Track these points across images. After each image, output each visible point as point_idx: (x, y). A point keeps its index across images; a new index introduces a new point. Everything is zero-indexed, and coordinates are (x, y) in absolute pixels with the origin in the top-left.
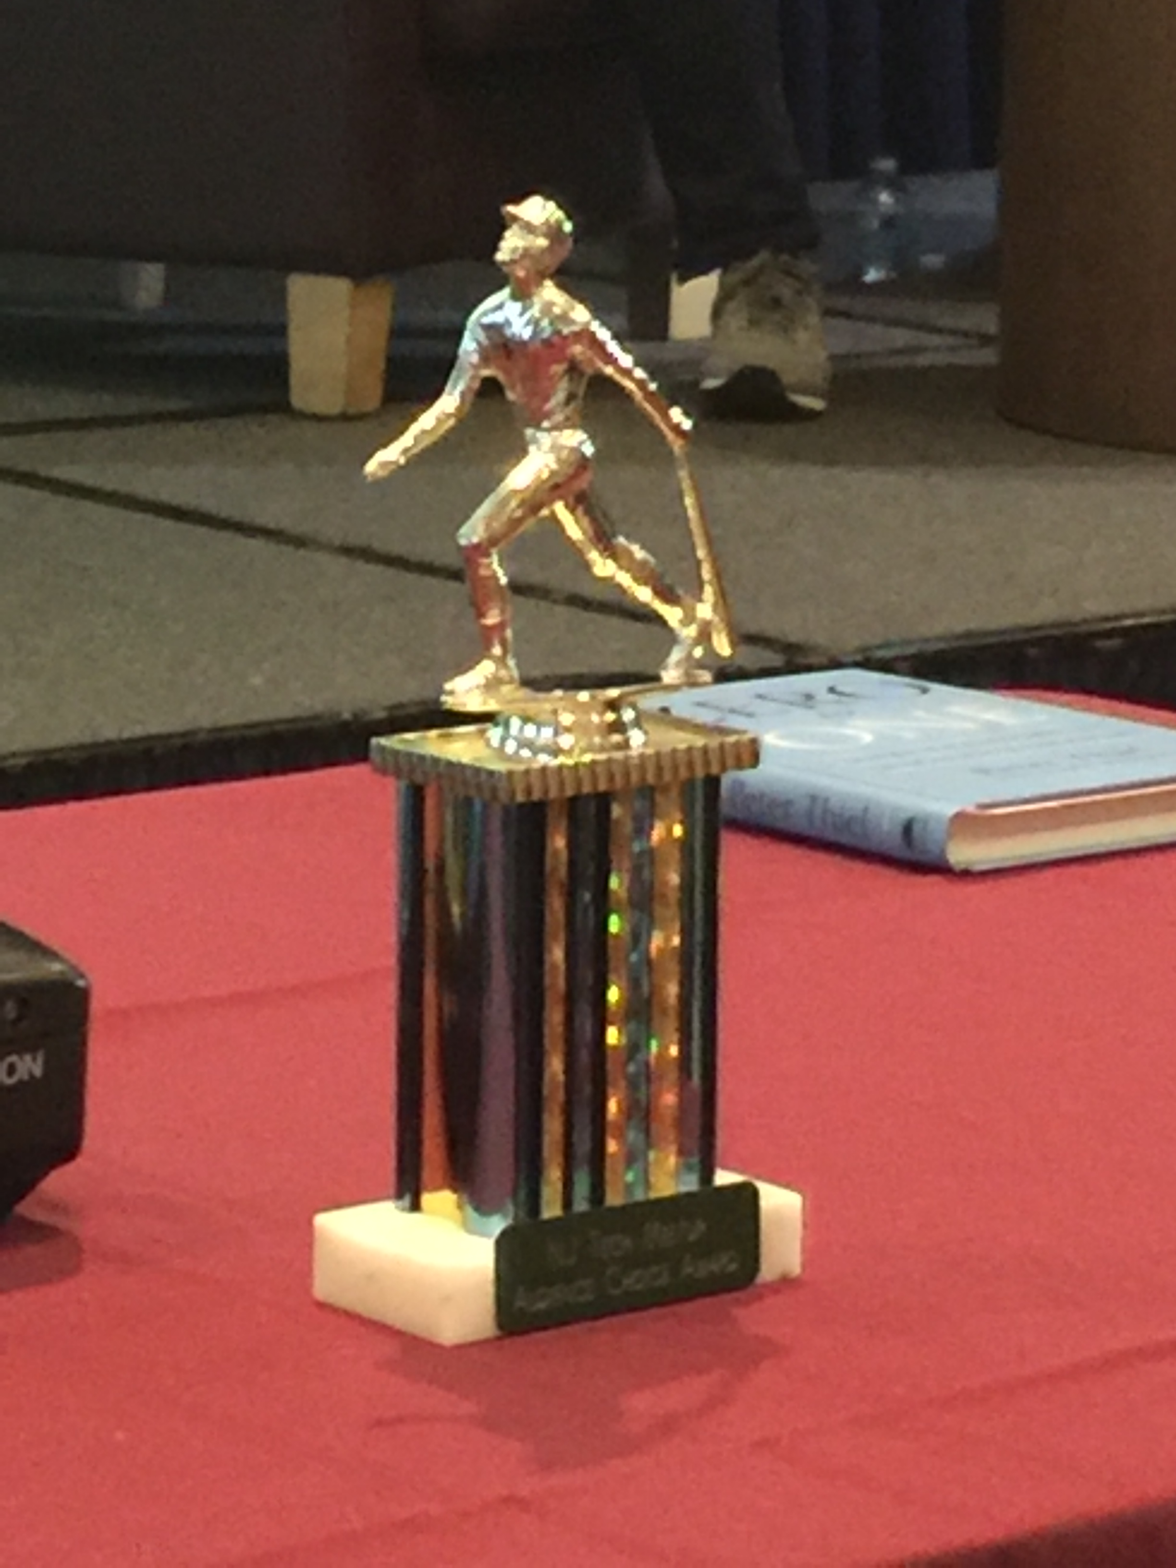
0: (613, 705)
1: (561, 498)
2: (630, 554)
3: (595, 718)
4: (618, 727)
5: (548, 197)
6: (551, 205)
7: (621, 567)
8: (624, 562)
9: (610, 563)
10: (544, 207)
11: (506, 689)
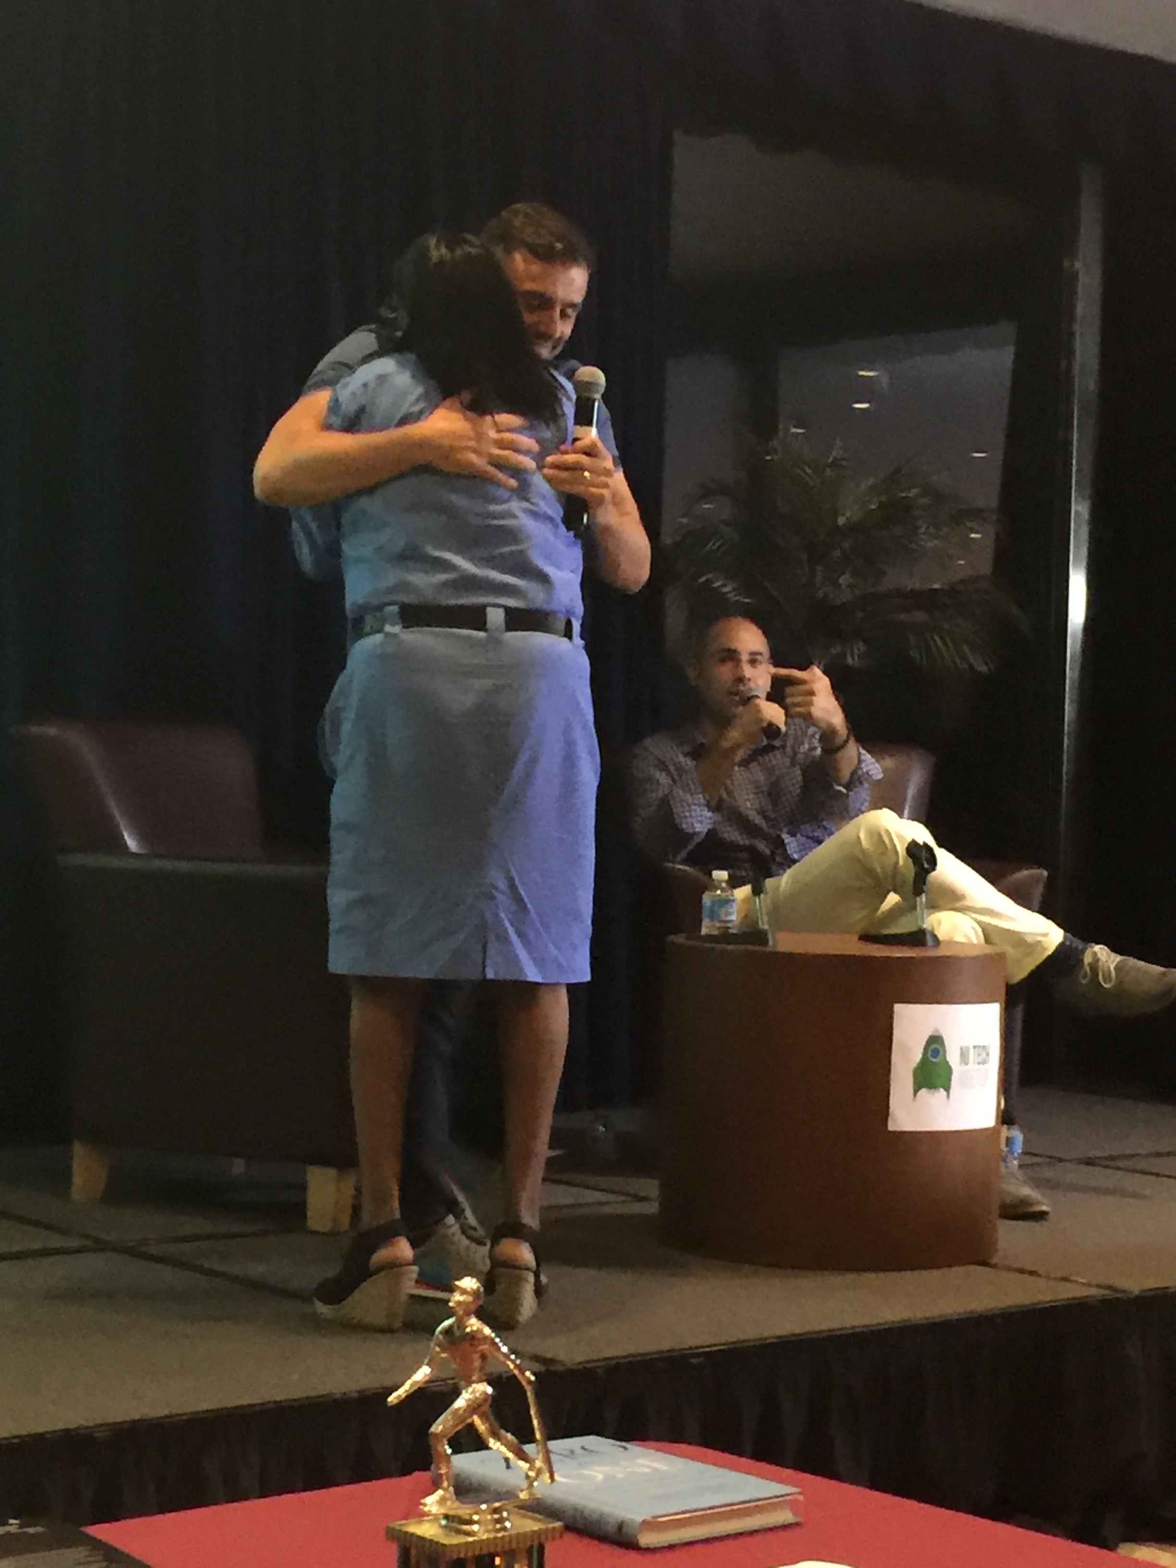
0: (496, 1511)
1: (476, 1414)
2: (506, 1438)
3: (489, 1517)
4: (500, 1521)
5: (472, 1277)
6: (474, 1280)
7: (502, 1444)
8: (504, 1441)
9: (498, 1444)
10: (471, 1281)
11: (449, 1503)
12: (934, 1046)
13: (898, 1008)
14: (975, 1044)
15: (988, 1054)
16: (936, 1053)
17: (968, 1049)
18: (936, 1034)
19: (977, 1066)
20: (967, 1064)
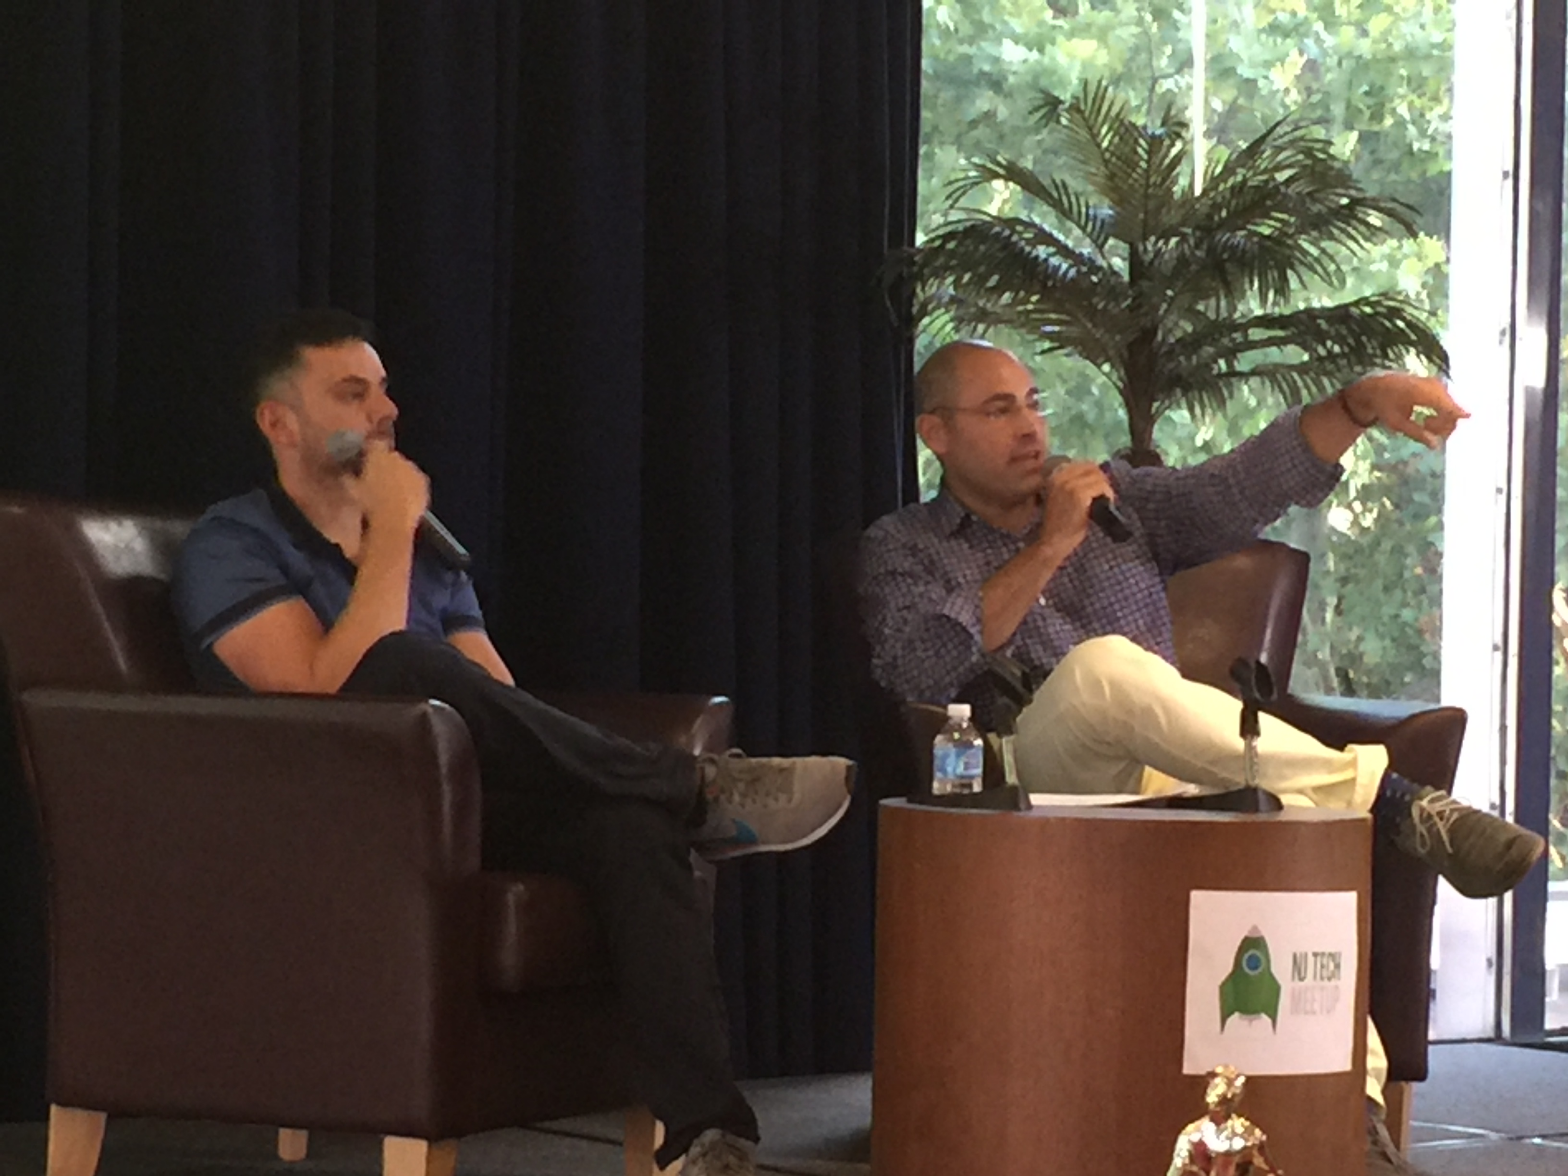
12: (1251, 952)
13: (1196, 896)
14: (1317, 950)
15: (1337, 966)
16: (1254, 963)
17: (1306, 955)
18: (1256, 935)
19: (1319, 983)
20: (1301, 979)
